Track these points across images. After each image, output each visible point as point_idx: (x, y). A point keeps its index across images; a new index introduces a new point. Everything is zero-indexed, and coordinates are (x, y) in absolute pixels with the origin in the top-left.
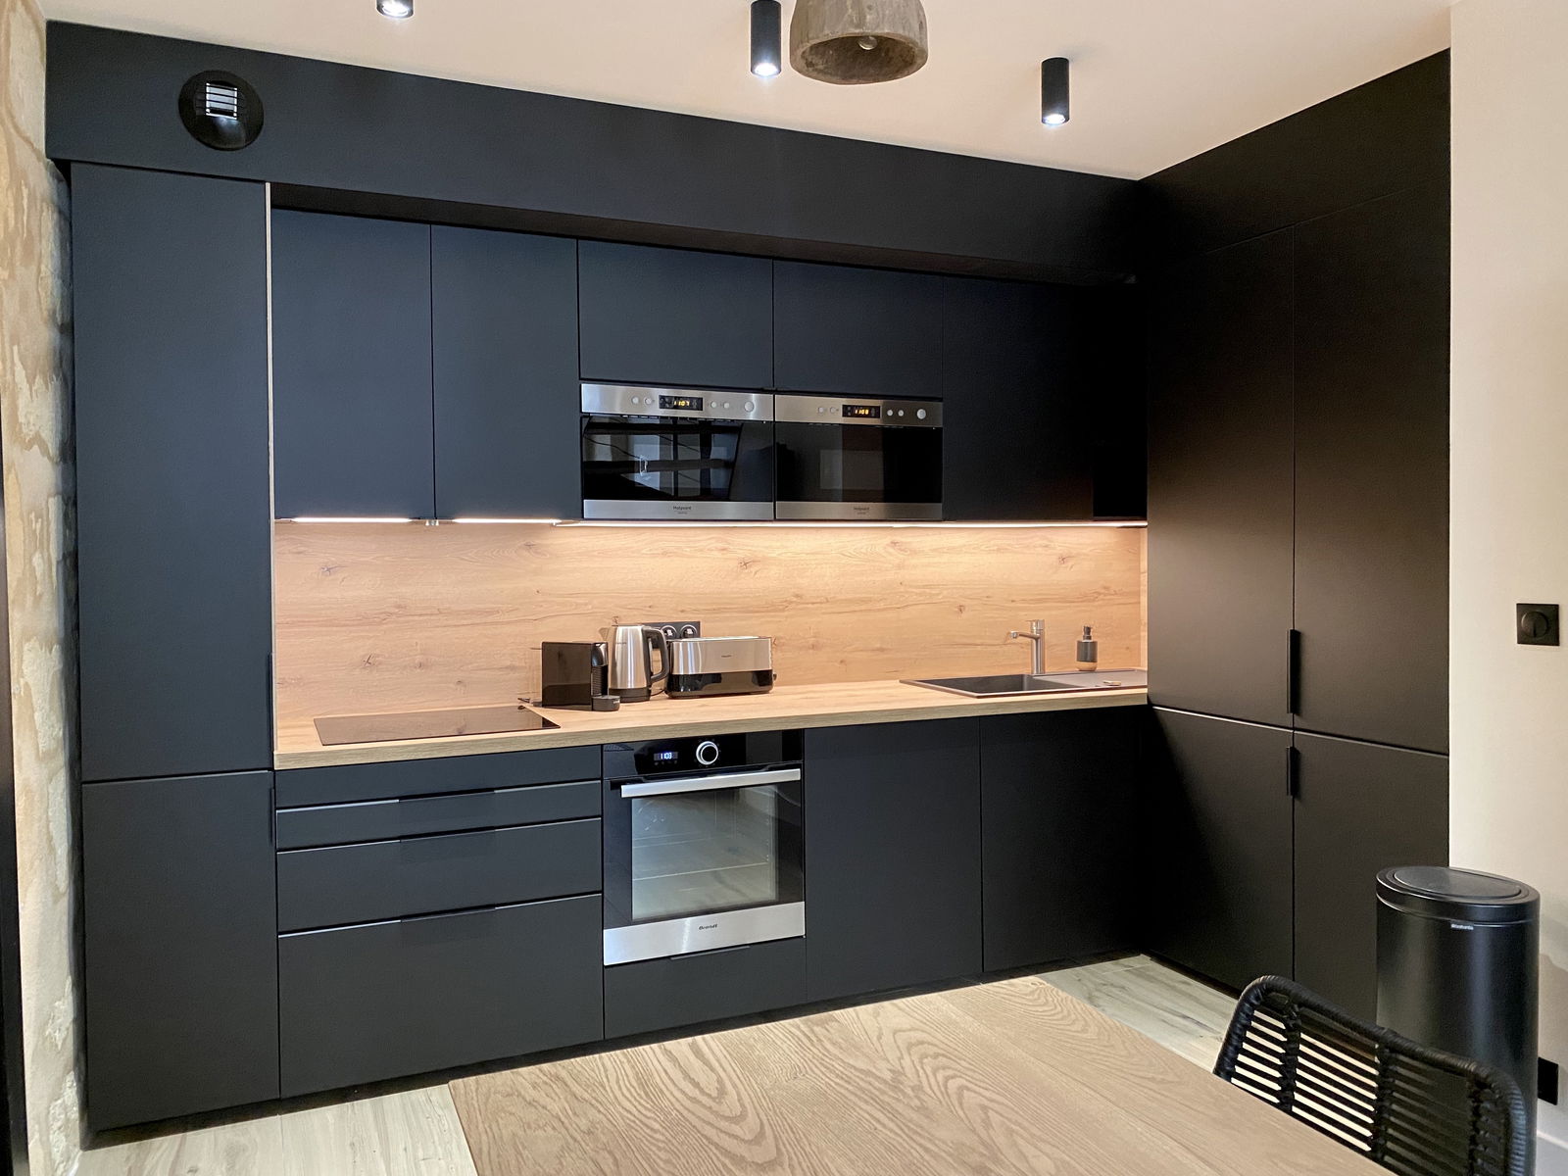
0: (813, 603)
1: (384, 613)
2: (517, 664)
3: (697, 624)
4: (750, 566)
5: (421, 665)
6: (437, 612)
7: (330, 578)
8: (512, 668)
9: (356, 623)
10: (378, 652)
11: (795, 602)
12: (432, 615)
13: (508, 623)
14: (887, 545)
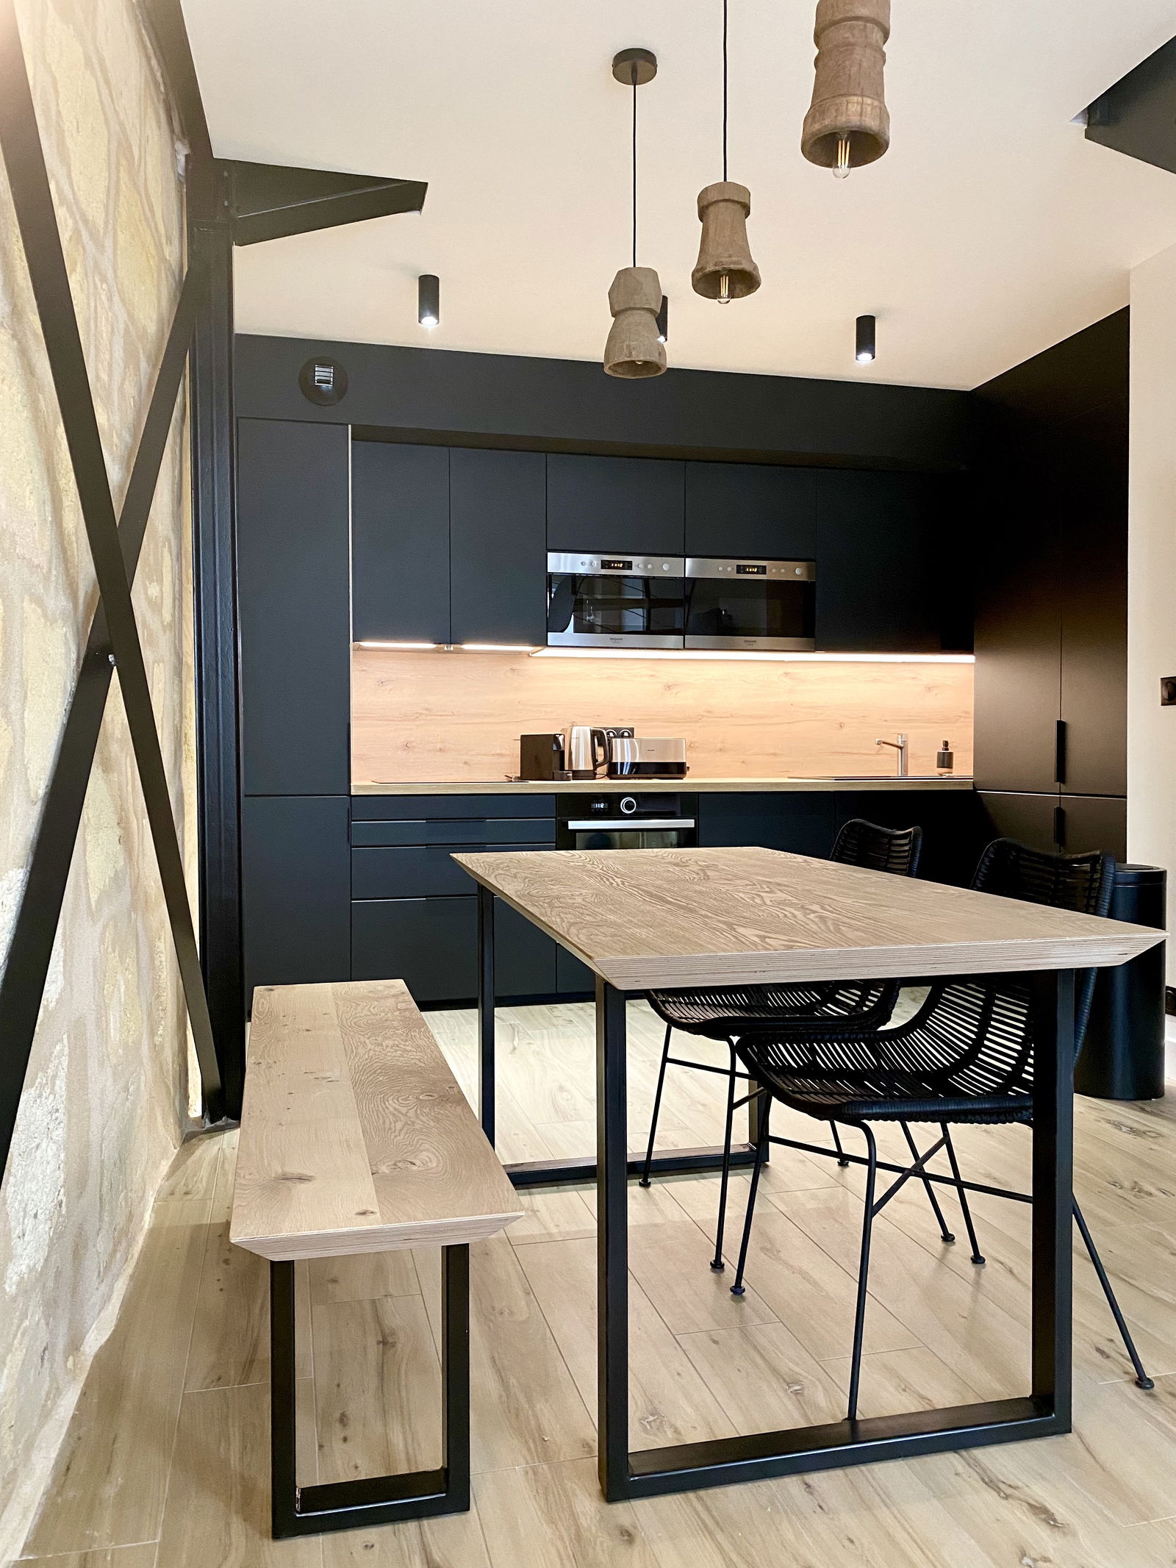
0: (721, 717)
1: (417, 713)
2: (504, 752)
3: (632, 730)
4: (672, 689)
5: (440, 750)
6: (450, 714)
7: (383, 688)
8: (501, 755)
9: (400, 719)
10: (413, 739)
11: (706, 716)
12: (447, 715)
13: (500, 723)
14: (781, 675)
